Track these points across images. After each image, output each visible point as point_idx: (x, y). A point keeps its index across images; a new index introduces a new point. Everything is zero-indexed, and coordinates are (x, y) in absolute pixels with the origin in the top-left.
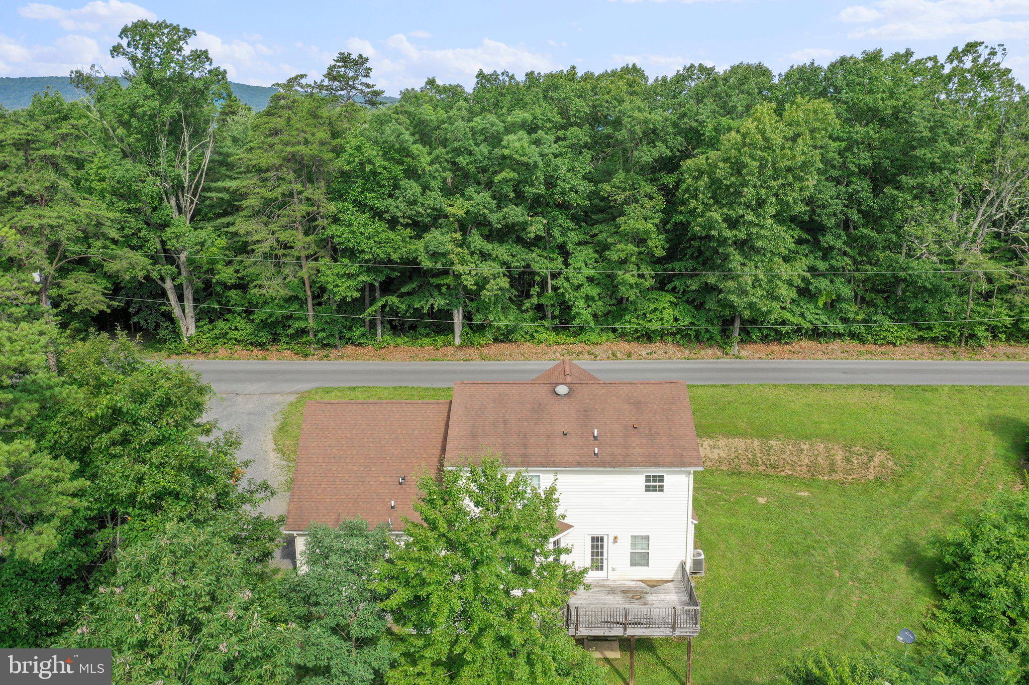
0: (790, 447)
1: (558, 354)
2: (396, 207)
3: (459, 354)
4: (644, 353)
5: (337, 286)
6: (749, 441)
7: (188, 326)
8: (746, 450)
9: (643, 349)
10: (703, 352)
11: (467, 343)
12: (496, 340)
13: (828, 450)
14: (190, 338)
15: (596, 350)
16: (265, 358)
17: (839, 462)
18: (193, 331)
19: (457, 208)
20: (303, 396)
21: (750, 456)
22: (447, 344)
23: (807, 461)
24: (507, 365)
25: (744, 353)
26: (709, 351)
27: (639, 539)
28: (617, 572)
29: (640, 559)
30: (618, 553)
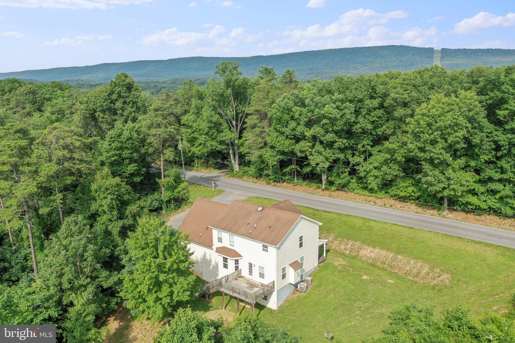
0: (405, 261)
1: (361, 200)
2: (287, 131)
3: (322, 193)
4: (399, 206)
5: (269, 159)
6: (389, 253)
7: (236, 167)
8: (385, 257)
9: (399, 204)
10: (428, 211)
11: (327, 189)
12: (338, 190)
13: (422, 266)
14: (236, 172)
15: (378, 201)
16: (256, 183)
17: (423, 273)
18: (237, 169)
19: (309, 133)
20: (250, 199)
21: (384, 260)
22: (319, 188)
23: (408, 269)
24: (337, 201)
25: (450, 215)
26: (432, 211)
27: (261, 268)
28: (255, 278)
29: (262, 275)
30: (256, 271)
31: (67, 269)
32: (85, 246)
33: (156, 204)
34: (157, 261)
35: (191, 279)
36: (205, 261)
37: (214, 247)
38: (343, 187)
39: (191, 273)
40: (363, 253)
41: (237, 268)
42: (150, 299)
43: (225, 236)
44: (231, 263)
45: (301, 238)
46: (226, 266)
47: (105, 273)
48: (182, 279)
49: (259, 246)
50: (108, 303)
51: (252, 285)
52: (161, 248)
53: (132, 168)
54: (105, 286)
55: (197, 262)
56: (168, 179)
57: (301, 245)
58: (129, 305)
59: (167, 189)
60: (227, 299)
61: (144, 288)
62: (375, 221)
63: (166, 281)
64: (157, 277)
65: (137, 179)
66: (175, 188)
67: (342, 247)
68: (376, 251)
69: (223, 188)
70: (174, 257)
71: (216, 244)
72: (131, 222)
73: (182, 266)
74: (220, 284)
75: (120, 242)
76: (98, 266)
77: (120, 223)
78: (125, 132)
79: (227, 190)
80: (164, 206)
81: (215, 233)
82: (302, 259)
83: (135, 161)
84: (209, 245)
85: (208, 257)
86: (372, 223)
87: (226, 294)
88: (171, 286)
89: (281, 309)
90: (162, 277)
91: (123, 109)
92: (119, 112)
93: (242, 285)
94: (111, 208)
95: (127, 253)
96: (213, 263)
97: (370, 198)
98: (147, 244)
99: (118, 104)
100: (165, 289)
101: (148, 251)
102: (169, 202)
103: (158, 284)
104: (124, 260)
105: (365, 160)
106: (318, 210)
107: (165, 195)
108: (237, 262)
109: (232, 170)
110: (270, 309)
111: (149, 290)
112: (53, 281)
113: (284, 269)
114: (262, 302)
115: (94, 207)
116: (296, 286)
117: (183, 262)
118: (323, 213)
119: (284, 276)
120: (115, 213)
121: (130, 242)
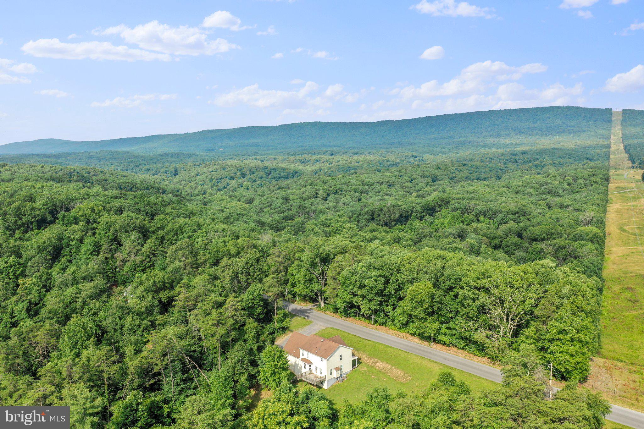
3: (371, 327)
7: (323, 305)
9: (411, 337)
11: (374, 324)
14: (322, 307)
15: (401, 335)
20: (327, 328)
21: (386, 369)
22: (370, 323)
25: (435, 346)
26: (426, 343)
27: (321, 369)
28: (318, 374)
29: (321, 373)
30: (318, 371)
31: (237, 365)
32: (245, 355)
33: (271, 330)
34: (275, 363)
35: (288, 372)
36: (296, 365)
37: (300, 358)
38: (383, 324)
39: (288, 370)
40: (377, 365)
41: (310, 369)
42: (271, 379)
43: (306, 353)
44: (308, 366)
45: (341, 356)
46: (305, 368)
47: (251, 368)
48: (284, 372)
49: (319, 358)
50: (252, 381)
51: (316, 377)
52: (276, 357)
53: (259, 310)
54: (252, 373)
55: (292, 365)
56: (278, 316)
57: (341, 359)
58: (262, 382)
59: (278, 322)
60: (305, 383)
61: (268, 375)
62: (391, 347)
63: (278, 372)
64: (274, 370)
65: (262, 316)
66: (283, 321)
67: (368, 361)
68: (384, 364)
69: (312, 320)
70: (281, 362)
71: (301, 357)
72: (262, 344)
73: (284, 366)
74: (302, 376)
75: (257, 354)
76: (249, 364)
77: (257, 345)
78: (256, 291)
79: (315, 321)
80: (276, 332)
81: (301, 351)
82: (341, 366)
83: (261, 306)
84: (298, 357)
85: (297, 362)
86: (389, 349)
87: (304, 381)
88: (279, 374)
89: (329, 389)
90: (276, 370)
91: (254, 273)
92: (252, 274)
93: (312, 376)
94: (254, 338)
95: (260, 359)
96: (300, 365)
97: (397, 332)
98: (270, 356)
99: (251, 270)
100: (277, 375)
101: (270, 359)
102: (279, 329)
103: (274, 373)
104: (260, 362)
105: (393, 310)
106: (363, 339)
107: (277, 325)
108: (310, 365)
109: (320, 306)
110: (324, 389)
111: (271, 376)
112: (231, 370)
113: (331, 370)
114: (321, 385)
115: (246, 337)
116: (337, 378)
117: (285, 364)
118: (365, 341)
119: (331, 374)
120: (255, 340)
121: (263, 354)
